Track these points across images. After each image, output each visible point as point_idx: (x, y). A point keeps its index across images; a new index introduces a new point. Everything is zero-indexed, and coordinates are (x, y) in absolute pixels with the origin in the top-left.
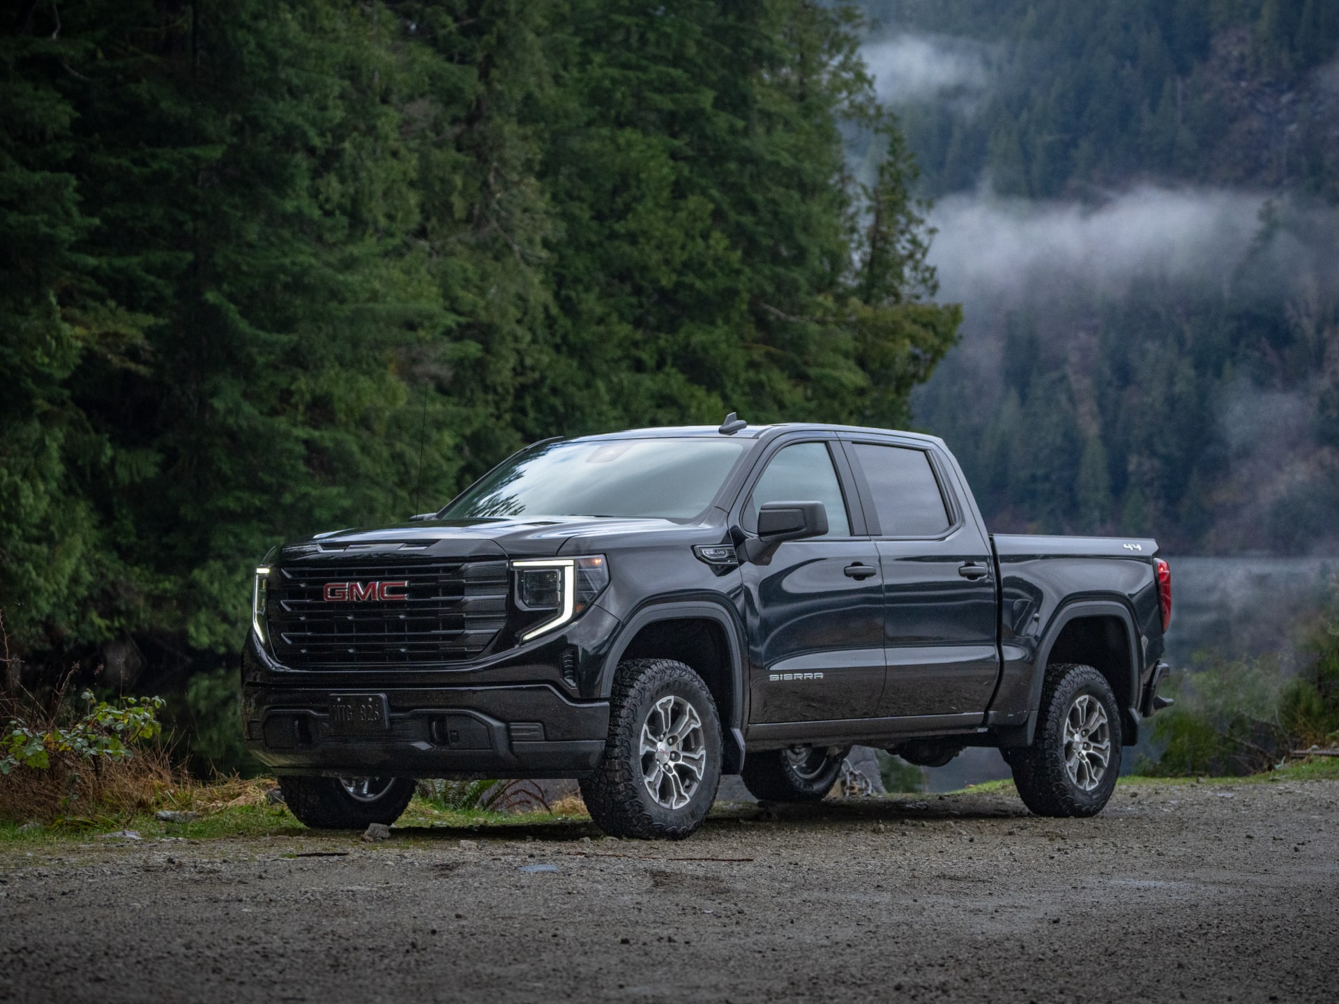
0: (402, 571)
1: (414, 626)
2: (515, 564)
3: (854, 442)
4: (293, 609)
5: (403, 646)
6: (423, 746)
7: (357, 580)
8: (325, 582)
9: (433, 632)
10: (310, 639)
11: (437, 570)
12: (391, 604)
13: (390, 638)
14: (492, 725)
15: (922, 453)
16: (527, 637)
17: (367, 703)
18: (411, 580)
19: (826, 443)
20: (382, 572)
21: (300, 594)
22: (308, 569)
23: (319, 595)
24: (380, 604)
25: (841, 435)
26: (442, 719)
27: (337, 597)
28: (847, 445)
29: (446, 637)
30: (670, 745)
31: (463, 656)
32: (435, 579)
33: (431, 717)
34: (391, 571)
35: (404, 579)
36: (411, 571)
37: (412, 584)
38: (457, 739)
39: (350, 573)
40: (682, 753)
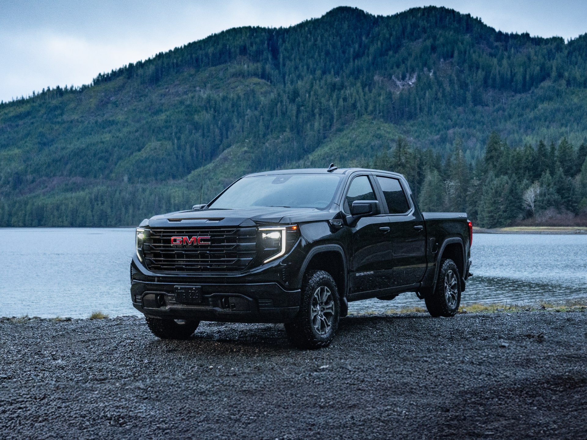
0: (207, 232)
1: (214, 256)
2: (260, 229)
3: (377, 176)
5: (208, 265)
6: (219, 309)
9: (222, 259)
11: (224, 231)
12: (203, 246)
13: (202, 261)
14: (249, 301)
15: (397, 181)
16: (265, 262)
19: (368, 176)
20: (198, 232)
24: (197, 246)
25: (372, 173)
26: (227, 298)
27: (177, 244)
28: (375, 177)
29: (228, 261)
31: (236, 270)
32: (223, 235)
33: (222, 297)
34: (202, 232)
36: (211, 232)
37: (212, 238)
39: (184, 232)
40: (325, 307)
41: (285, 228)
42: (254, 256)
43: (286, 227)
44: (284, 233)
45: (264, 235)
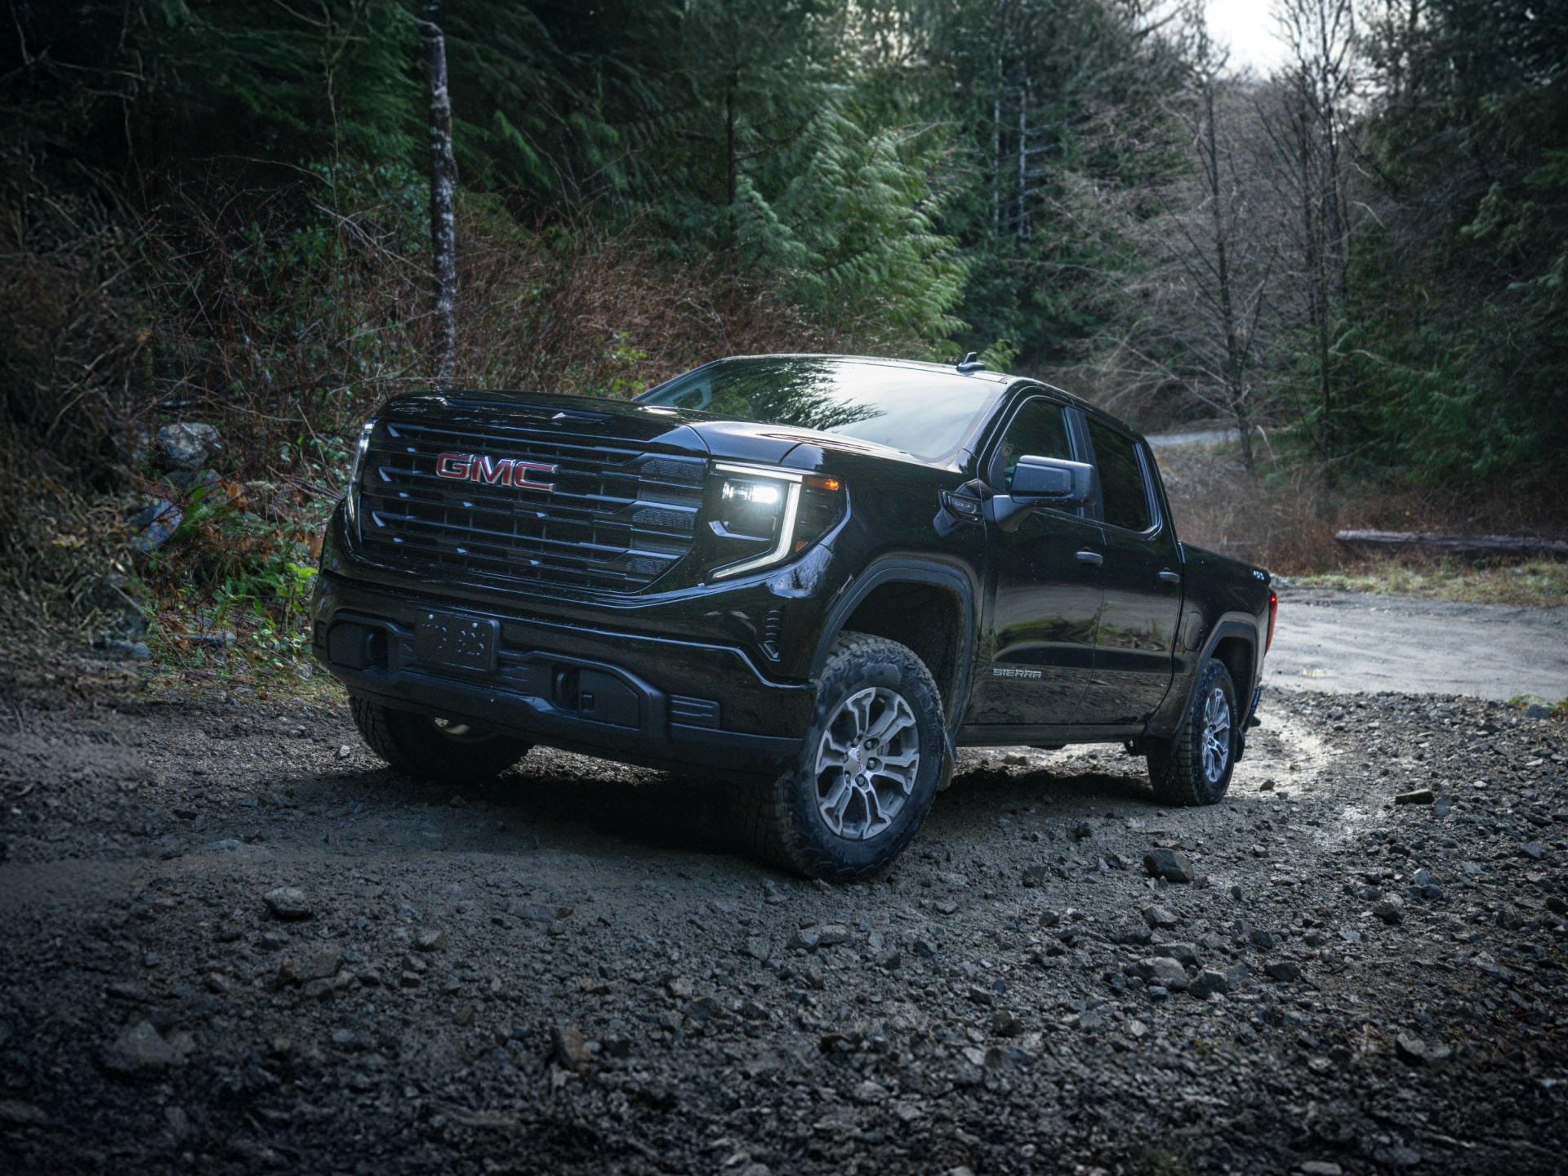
0: (551, 450)
1: (556, 531)
2: (717, 468)
4: (393, 481)
5: (535, 557)
6: (541, 704)
7: (487, 454)
8: (439, 450)
9: (582, 544)
10: (410, 525)
11: (603, 455)
12: (528, 495)
13: (519, 543)
14: (644, 693)
16: (718, 575)
17: (470, 629)
18: (563, 464)
20: (523, 447)
21: (405, 461)
22: (422, 428)
23: (431, 466)
24: (511, 492)
26: (573, 672)
27: (454, 476)
29: (599, 554)
30: (867, 749)
31: (620, 585)
32: (597, 469)
33: (558, 667)
34: (535, 448)
35: (552, 462)
36: (565, 452)
37: (564, 471)
38: (591, 704)
39: (479, 442)
40: (885, 760)
41: (800, 478)
42: (685, 551)
43: (805, 477)
44: (795, 493)
45: (728, 491)
